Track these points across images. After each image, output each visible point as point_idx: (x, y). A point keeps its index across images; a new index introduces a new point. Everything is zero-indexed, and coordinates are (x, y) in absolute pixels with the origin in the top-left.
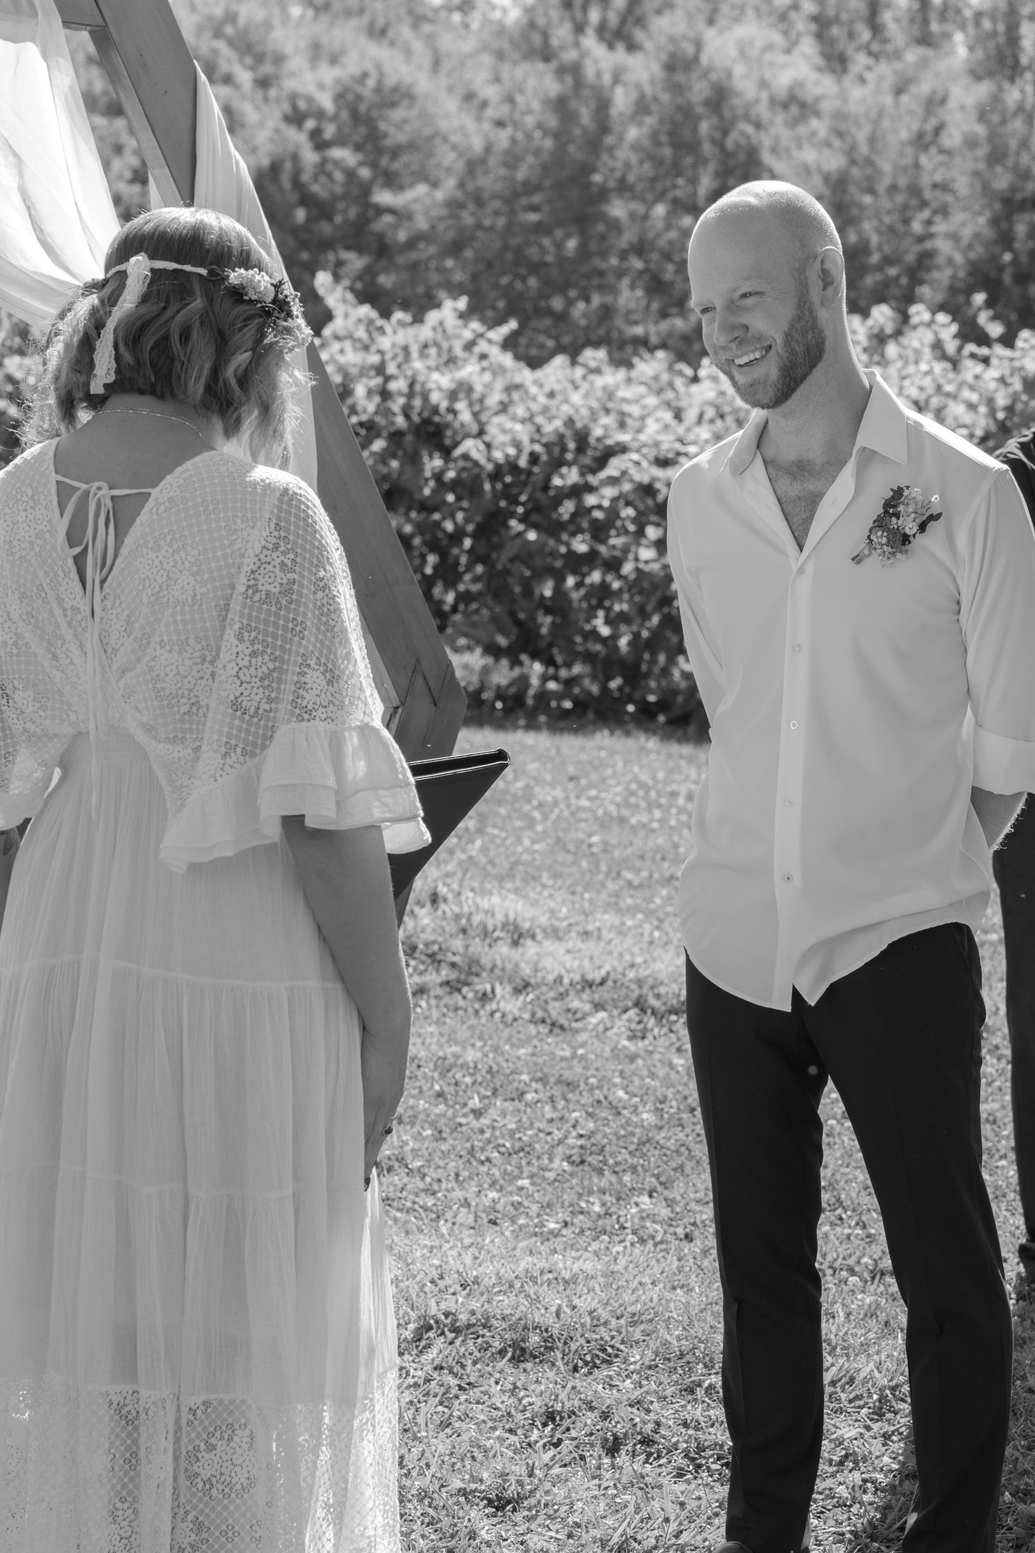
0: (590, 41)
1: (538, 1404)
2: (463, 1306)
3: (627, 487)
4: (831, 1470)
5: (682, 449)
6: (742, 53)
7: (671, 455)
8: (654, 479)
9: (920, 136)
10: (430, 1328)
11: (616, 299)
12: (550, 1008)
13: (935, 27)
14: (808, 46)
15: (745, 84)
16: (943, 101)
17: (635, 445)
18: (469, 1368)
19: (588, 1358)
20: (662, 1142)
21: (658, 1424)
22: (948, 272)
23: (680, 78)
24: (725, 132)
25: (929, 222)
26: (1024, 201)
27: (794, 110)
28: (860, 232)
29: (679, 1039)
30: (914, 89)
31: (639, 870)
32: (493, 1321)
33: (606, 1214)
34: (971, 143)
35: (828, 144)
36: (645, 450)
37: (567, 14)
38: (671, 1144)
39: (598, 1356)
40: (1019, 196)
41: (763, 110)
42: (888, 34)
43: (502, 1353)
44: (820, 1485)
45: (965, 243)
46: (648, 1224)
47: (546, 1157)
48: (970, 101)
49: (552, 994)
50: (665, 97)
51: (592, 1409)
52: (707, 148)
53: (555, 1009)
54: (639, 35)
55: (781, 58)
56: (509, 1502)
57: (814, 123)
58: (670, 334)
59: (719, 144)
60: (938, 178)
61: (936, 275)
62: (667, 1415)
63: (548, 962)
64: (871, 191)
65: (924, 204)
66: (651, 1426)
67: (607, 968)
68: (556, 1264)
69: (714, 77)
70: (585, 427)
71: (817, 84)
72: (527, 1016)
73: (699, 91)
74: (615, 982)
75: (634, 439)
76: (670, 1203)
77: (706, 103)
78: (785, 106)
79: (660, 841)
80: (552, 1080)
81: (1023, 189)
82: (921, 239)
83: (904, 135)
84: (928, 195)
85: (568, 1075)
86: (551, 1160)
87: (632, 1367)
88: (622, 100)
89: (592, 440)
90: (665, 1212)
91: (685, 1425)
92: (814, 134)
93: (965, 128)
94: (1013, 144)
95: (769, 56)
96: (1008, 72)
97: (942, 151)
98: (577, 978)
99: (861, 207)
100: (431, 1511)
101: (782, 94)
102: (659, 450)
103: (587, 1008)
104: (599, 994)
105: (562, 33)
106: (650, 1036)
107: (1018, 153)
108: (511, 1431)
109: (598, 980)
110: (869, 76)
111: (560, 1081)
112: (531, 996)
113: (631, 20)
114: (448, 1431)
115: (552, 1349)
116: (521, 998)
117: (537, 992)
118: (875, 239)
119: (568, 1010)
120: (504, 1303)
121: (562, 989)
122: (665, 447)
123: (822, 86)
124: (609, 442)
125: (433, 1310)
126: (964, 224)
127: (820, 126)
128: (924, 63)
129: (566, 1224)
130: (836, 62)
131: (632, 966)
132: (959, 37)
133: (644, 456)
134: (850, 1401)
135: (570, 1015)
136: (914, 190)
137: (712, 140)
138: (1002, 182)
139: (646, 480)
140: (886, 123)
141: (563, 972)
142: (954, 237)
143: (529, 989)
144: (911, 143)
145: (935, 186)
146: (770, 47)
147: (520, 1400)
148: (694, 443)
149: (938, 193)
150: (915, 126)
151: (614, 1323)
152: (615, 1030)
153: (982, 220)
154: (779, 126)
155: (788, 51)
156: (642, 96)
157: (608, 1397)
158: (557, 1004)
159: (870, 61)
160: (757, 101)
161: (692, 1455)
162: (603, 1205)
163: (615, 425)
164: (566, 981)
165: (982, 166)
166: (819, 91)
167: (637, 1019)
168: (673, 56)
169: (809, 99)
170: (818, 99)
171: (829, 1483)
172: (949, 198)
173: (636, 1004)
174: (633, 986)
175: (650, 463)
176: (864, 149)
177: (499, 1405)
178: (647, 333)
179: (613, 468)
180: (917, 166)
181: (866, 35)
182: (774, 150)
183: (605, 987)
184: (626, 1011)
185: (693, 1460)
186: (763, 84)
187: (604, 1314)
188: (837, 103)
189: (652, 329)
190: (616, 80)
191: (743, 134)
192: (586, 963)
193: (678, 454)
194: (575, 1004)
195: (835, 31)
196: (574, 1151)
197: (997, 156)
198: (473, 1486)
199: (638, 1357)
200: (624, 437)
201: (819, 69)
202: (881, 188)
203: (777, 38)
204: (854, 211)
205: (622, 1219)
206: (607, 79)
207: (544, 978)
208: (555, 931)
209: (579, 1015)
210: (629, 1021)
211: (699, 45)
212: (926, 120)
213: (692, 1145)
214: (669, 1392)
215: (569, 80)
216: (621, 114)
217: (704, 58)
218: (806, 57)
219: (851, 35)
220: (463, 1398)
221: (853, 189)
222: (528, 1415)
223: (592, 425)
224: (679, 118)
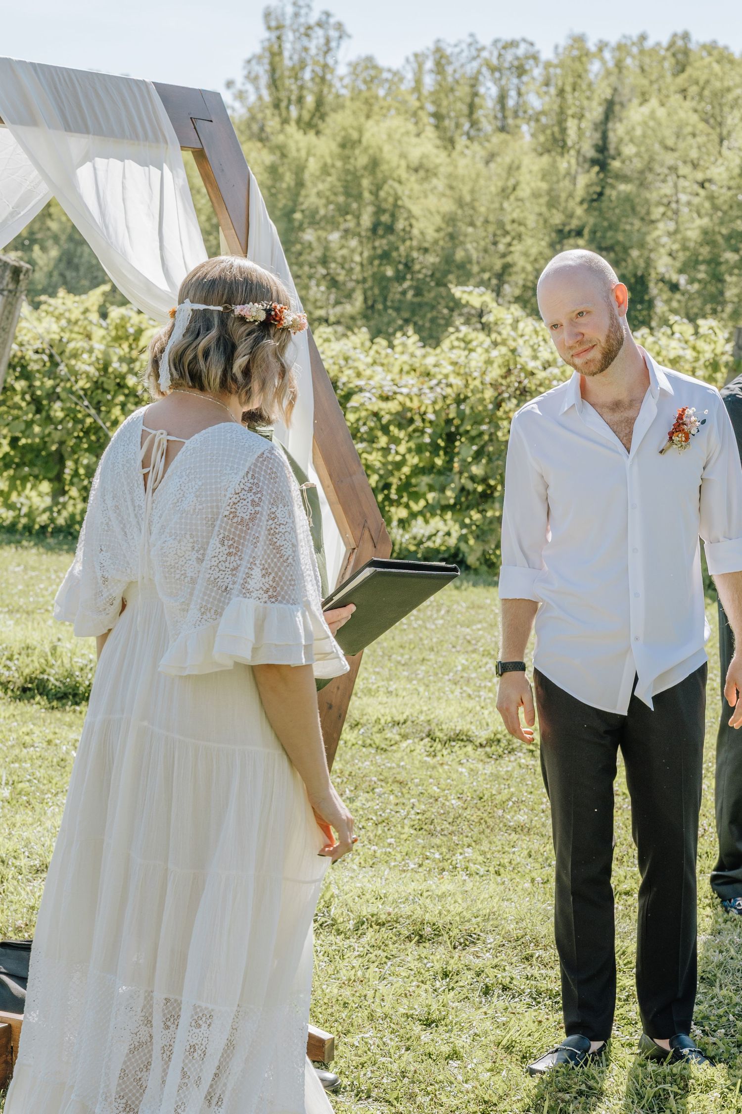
0: (292, 129)
1: (438, 966)
2: (383, 911)
3: (363, 414)
4: (620, 1003)
5: (398, 390)
6: (390, 136)
7: (390, 394)
8: (381, 409)
9: (503, 190)
10: (363, 923)
11: (308, 293)
12: (374, 737)
13: (510, 121)
14: (430, 132)
15: (390, 156)
16: (518, 168)
17: (368, 387)
18: (391, 946)
19: (462, 940)
20: (468, 817)
21: (512, 979)
22: (523, 276)
23: (347, 152)
24: (379, 187)
25: (510, 245)
26: (570, 232)
27: (422, 173)
28: (466, 250)
29: (457, 757)
30: (499, 159)
31: (402, 655)
32: (401, 919)
33: (443, 859)
34: (536, 195)
35: (444, 195)
36: (374, 391)
37: (276, 112)
38: (474, 818)
39: (467, 940)
40: (567, 229)
41: (403, 173)
42: (481, 126)
43: (409, 938)
44: (616, 1012)
45: (532, 258)
46: (471, 865)
47: (399, 826)
48: (535, 168)
49: (375, 729)
50: (339, 164)
51: (469, 969)
52: (367, 195)
53: (378, 738)
54: (321, 126)
55: (414, 140)
56: (433, 1022)
57: (435, 181)
58: (342, 315)
59: (375, 193)
60: (515, 215)
61: (513, 278)
62: (515, 973)
63: (369, 710)
64: (472, 224)
65: (507, 233)
66: (508, 979)
67: (407, 713)
68: (431, 886)
69: (371, 151)
70: (336, 376)
71: (437, 156)
72: (360, 742)
73: (362, 160)
74: (413, 722)
75: (366, 384)
76: (484, 853)
77: (365, 168)
78: (416, 170)
79: (411, 636)
80: (390, 780)
81: (569, 224)
82: (504, 256)
83: (493, 189)
84: (508, 227)
85: (399, 778)
86: (403, 827)
87: (489, 946)
88: (313, 166)
89: (340, 384)
90: (481, 859)
91: (527, 978)
92: (435, 188)
93: (533, 185)
94: (563, 195)
95: (405, 139)
96: (559, 150)
97: (518, 199)
98: (389, 719)
99: (466, 235)
100: (392, 1025)
101: (415, 162)
102: (383, 391)
103: (398, 738)
104: (404, 729)
105: (273, 124)
106: (439, 754)
107: (567, 201)
108: (422, 982)
109: (402, 721)
110: (467, 152)
111: (395, 781)
112: (362, 730)
113: (318, 114)
114: (385, 982)
115: (439, 936)
116: (356, 732)
117: (365, 728)
118: (475, 255)
119: (386, 739)
120: (406, 909)
121: (380, 727)
122: (386, 389)
123: (439, 157)
124: (351, 385)
125: (364, 913)
126: (532, 246)
127: (439, 183)
128: (505, 143)
129: (420, 866)
130: (449, 143)
131: (421, 712)
132: (525, 128)
133: (373, 394)
134: (625, 965)
135: (388, 742)
136: (501, 224)
137: (371, 192)
138: (557, 219)
139: (375, 409)
140: (482, 182)
141: (380, 716)
142: (526, 254)
143: (360, 726)
144: (498, 195)
145: (513, 221)
146: (407, 133)
147: (425, 965)
148: (405, 386)
149: (515, 225)
150: (500, 184)
151: (474, 920)
152: (418, 751)
153: (543, 243)
154: (413, 182)
155: (418, 135)
156: (325, 165)
157: (478, 963)
158: (378, 735)
159: (468, 143)
160: (398, 167)
161: (534, 996)
162: (441, 854)
163: (354, 375)
164: (383, 721)
165: (544, 209)
166: (438, 161)
167: (430, 744)
168: (344, 138)
169: (431, 166)
170: (437, 167)
171: (621, 1011)
172: (522, 229)
173: (428, 735)
174: (425, 725)
175: (377, 398)
176: (468, 198)
177: (413, 967)
178: (328, 314)
179: (354, 402)
180: (502, 209)
181: (466, 126)
182: (410, 197)
183: (407, 724)
184: (422, 740)
185: (535, 999)
186: (403, 156)
187: (468, 915)
188: (450, 169)
189: (331, 312)
190: (309, 154)
191: (391, 187)
192: (394, 710)
193: (395, 393)
194: (389, 735)
195: (447, 122)
196: (415, 822)
197: (553, 203)
198: (411, 1012)
199: (492, 940)
200: (361, 383)
201: (438, 147)
202: (479, 223)
203: (411, 127)
204: (461, 238)
205: (454, 863)
206: (303, 154)
207: (368, 720)
208: (370, 690)
209: (393, 742)
210: (425, 746)
211: (360, 131)
212: (507, 179)
213: (487, 819)
214: (514, 960)
215: (278, 154)
216: (312, 175)
217: (364, 141)
218: (430, 139)
219: (458, 126)
220: (389, 963)
221: (460, 224)
222: (431, 973)
223: (340, 375)
224: (349, 178)
